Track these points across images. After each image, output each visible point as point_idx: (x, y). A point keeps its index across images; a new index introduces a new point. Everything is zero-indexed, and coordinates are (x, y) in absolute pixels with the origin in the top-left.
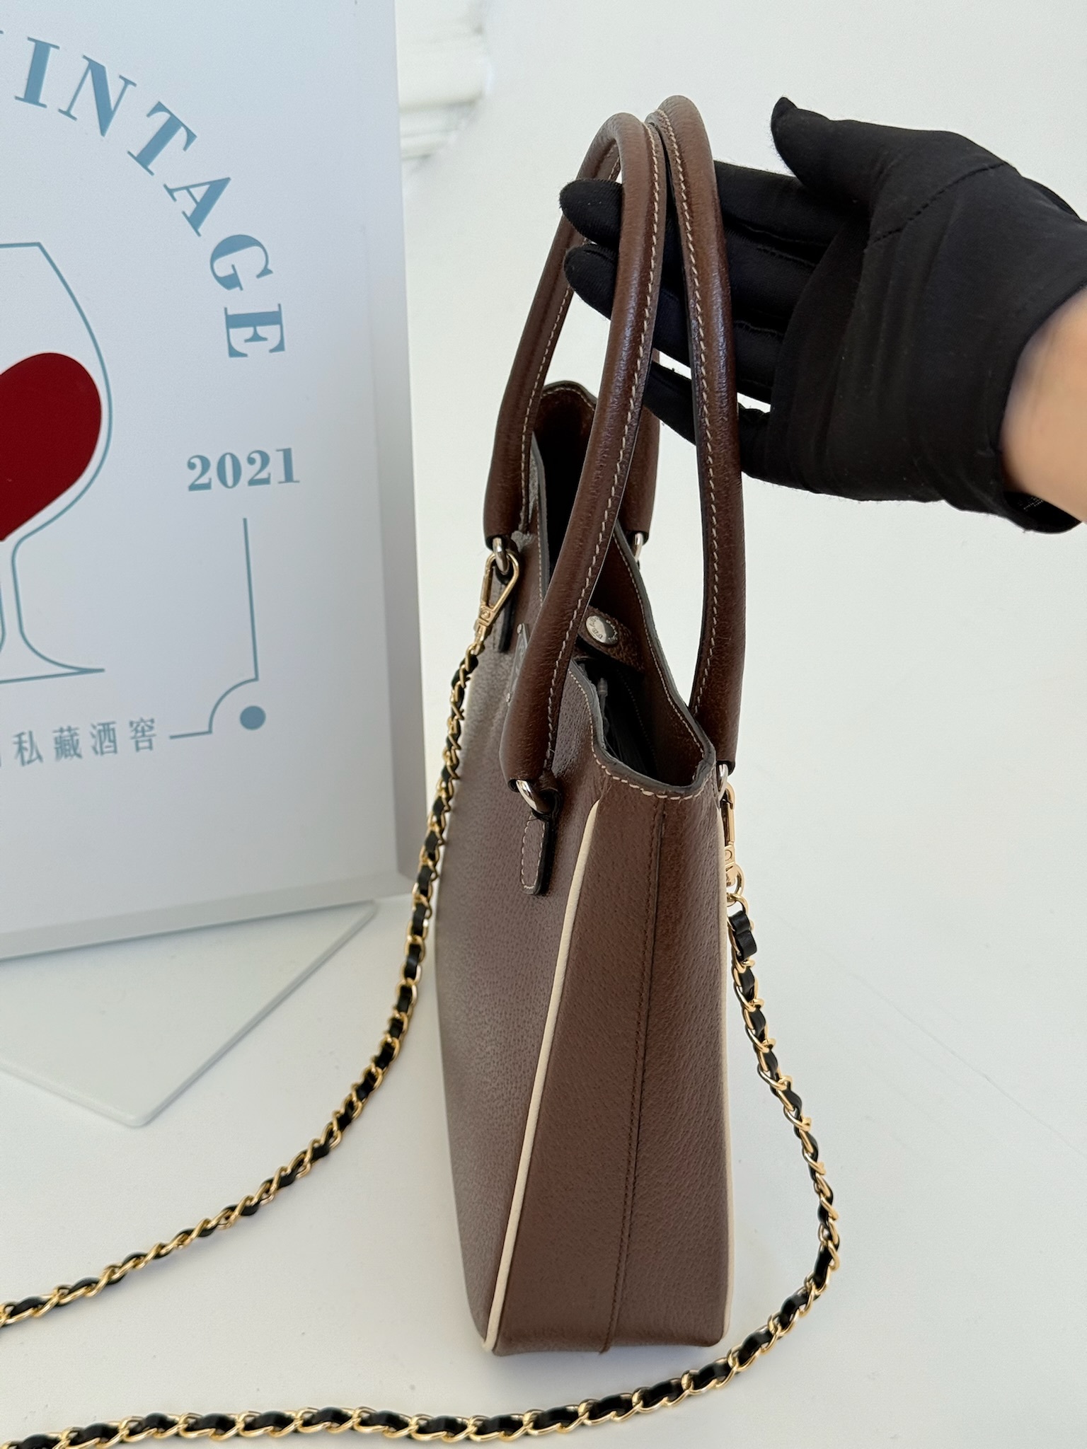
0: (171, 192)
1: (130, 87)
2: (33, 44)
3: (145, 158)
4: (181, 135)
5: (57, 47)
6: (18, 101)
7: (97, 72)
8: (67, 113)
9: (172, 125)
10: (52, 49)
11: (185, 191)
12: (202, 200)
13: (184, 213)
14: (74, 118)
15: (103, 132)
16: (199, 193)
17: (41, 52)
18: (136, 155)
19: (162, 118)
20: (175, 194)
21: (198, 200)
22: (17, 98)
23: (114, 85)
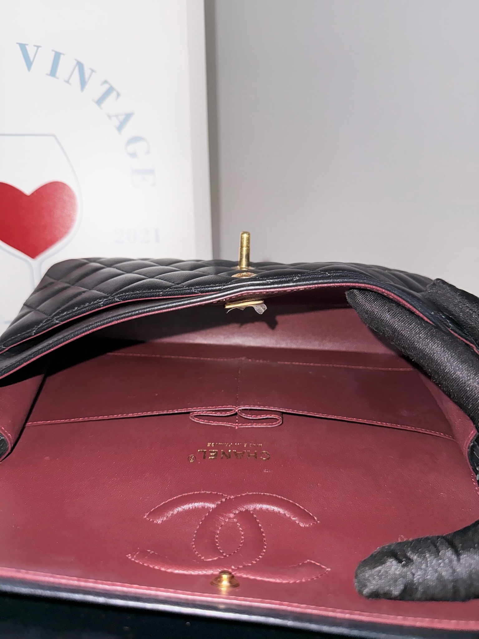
0: (110, 117)
1: (94, 73)
2: (53, 53)
3: (100, 102)
4: (114, 94)
7: (80, 65)
8: (67, 82)
9: (111, 90)
10: (62, 55)
11: (116, 117)
12: (122, 121)
13: (115, 125)
14: (70, 84)
15: (82, 90)
17: (57, 56)
18: (96, 100)
19: (106, 87)
20: (112, 118)
22: (47, 74)
23: (87, 72)
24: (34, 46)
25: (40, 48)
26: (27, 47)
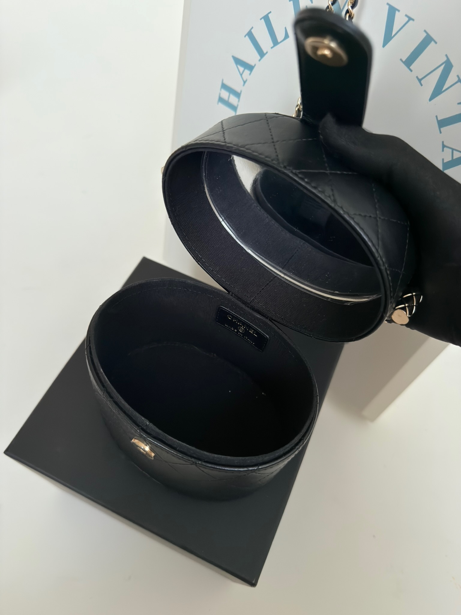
0: (444, 146)
2: (425, 35)
3: (443, 123)
5: (436, 43)
6: (400, 61)
7: (448, 66)
8: (420, 80)
10: (433, 42)
11: (451, 150)
12: (456, 159)
13: (443, 160)
14: (422, 85)
15: (431, 99)
16: (457, 155)
17: (428, 40)
18: (439, 119)
20: (445, 149)
21: (454, 158)
22: (401, 60)
23: (452, 78)
24: (406, 15)
25: (411, 22)
26: (397, 12)
